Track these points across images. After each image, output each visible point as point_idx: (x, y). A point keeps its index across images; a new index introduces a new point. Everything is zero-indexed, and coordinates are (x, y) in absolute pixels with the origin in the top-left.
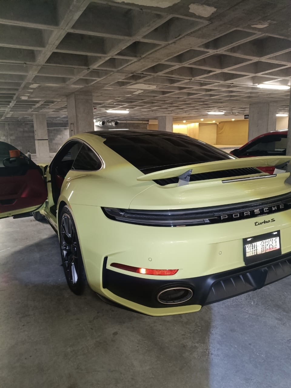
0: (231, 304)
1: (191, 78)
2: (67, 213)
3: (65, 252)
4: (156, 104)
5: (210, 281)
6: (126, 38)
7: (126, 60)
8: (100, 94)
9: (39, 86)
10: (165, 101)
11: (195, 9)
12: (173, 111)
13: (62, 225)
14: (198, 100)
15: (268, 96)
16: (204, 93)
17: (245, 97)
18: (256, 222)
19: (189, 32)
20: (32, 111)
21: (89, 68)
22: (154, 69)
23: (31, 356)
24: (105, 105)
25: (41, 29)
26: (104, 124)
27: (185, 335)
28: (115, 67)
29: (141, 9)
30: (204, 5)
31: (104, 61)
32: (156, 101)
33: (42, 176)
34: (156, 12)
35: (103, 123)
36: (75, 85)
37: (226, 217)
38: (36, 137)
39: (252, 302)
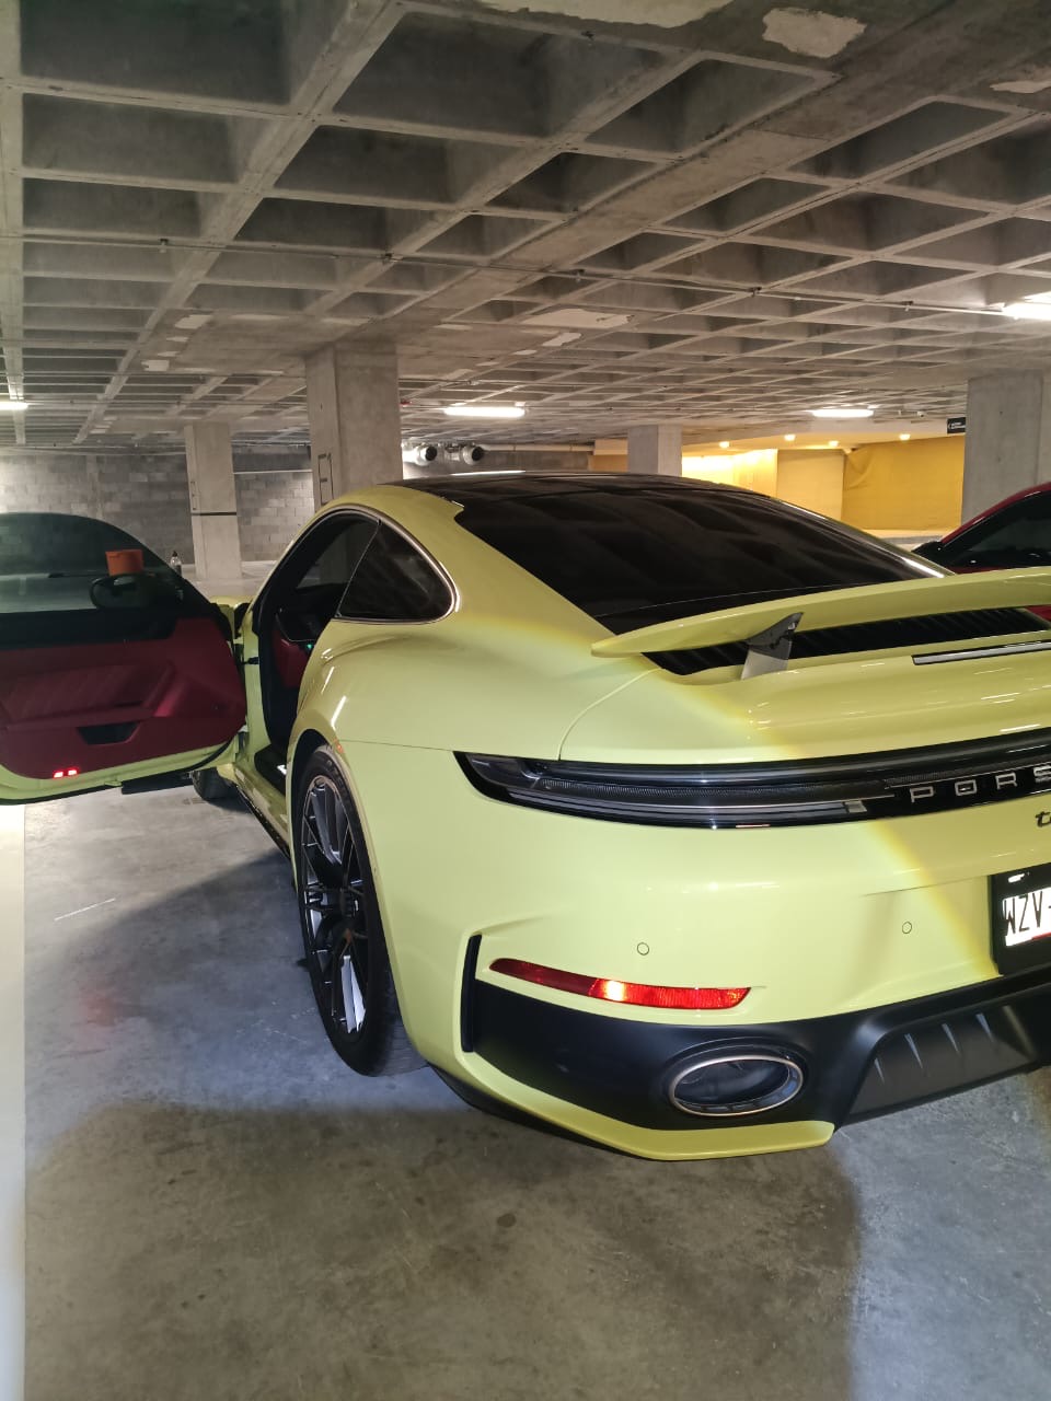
0: (936, 1119)
1: (758, 285)
2: (328, 776)
3: (315, 917)
4: (621, 383)
5: (870, 1035)
6: (530, 141)
7: (523, 221)
8: (423, 350)
9: (211, 324)
10: (656, 370)
11: (782, 27)
12: (683, 405)
13: (308, 820)
14: (779, 367)
15: (1041, 348)
16: (801, 340)
17: (953, 353)
18: (1043, 814)
19: (759, 114)
20: (183, 413)
21: (389, 255)
22: (623, 255)
23: (202, 1297)
24: (440, 387)
25: (223, 116)
26: (436, 455)
27: (767, 1233)
28: (480, 248)
29: (589, 35)
30: (820, 13)
31: (443, 229)
32: (623, 373)
33: (229, 643)
34: (640, 45)
35: (431, 454)
36: (340, 317)
37: (928, 792)
38: (196, 505)
39: (1015, 1113)
